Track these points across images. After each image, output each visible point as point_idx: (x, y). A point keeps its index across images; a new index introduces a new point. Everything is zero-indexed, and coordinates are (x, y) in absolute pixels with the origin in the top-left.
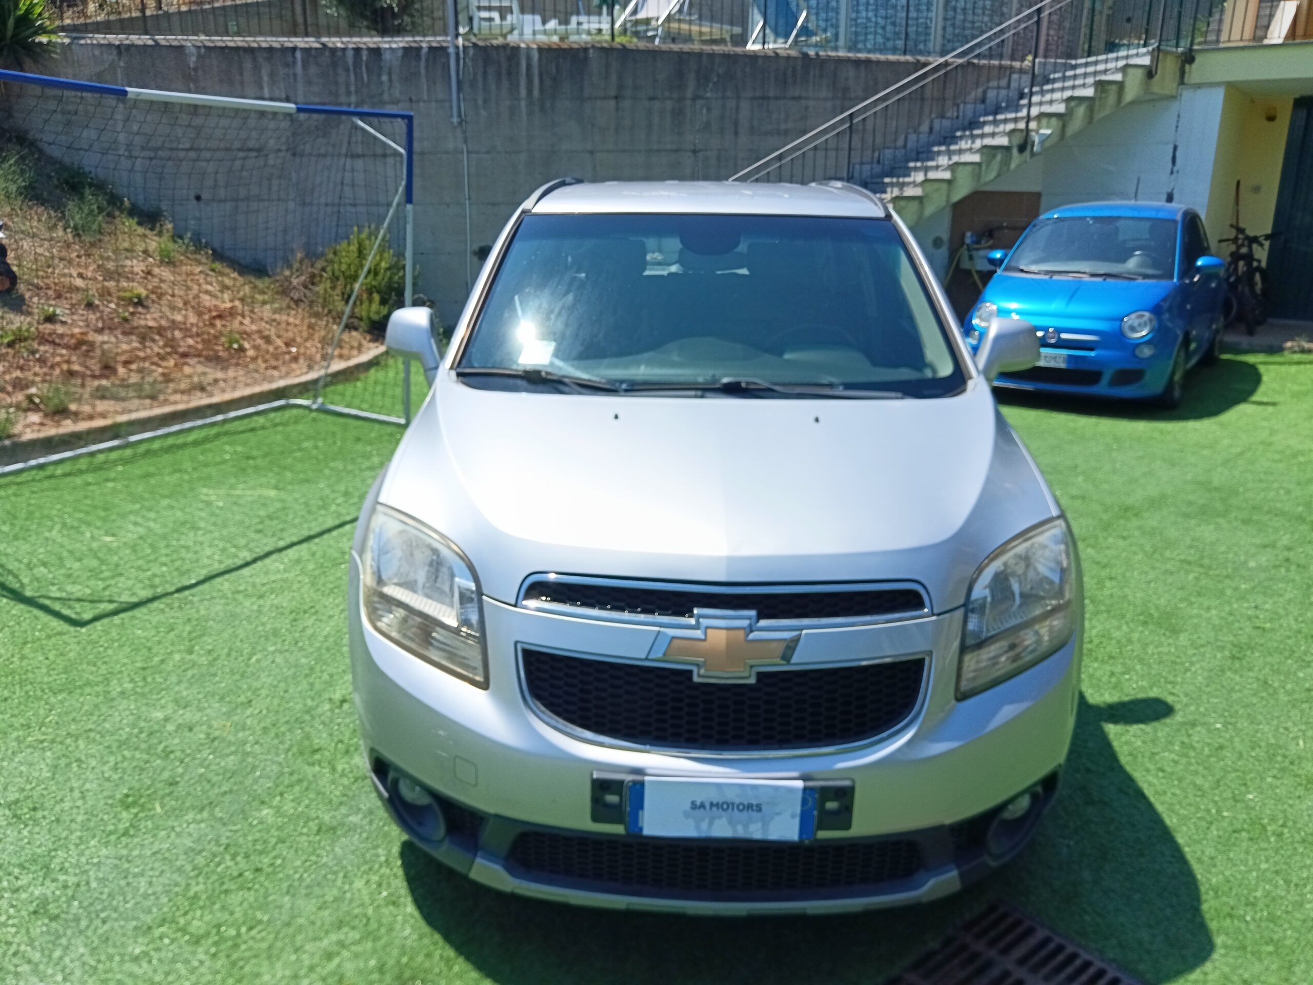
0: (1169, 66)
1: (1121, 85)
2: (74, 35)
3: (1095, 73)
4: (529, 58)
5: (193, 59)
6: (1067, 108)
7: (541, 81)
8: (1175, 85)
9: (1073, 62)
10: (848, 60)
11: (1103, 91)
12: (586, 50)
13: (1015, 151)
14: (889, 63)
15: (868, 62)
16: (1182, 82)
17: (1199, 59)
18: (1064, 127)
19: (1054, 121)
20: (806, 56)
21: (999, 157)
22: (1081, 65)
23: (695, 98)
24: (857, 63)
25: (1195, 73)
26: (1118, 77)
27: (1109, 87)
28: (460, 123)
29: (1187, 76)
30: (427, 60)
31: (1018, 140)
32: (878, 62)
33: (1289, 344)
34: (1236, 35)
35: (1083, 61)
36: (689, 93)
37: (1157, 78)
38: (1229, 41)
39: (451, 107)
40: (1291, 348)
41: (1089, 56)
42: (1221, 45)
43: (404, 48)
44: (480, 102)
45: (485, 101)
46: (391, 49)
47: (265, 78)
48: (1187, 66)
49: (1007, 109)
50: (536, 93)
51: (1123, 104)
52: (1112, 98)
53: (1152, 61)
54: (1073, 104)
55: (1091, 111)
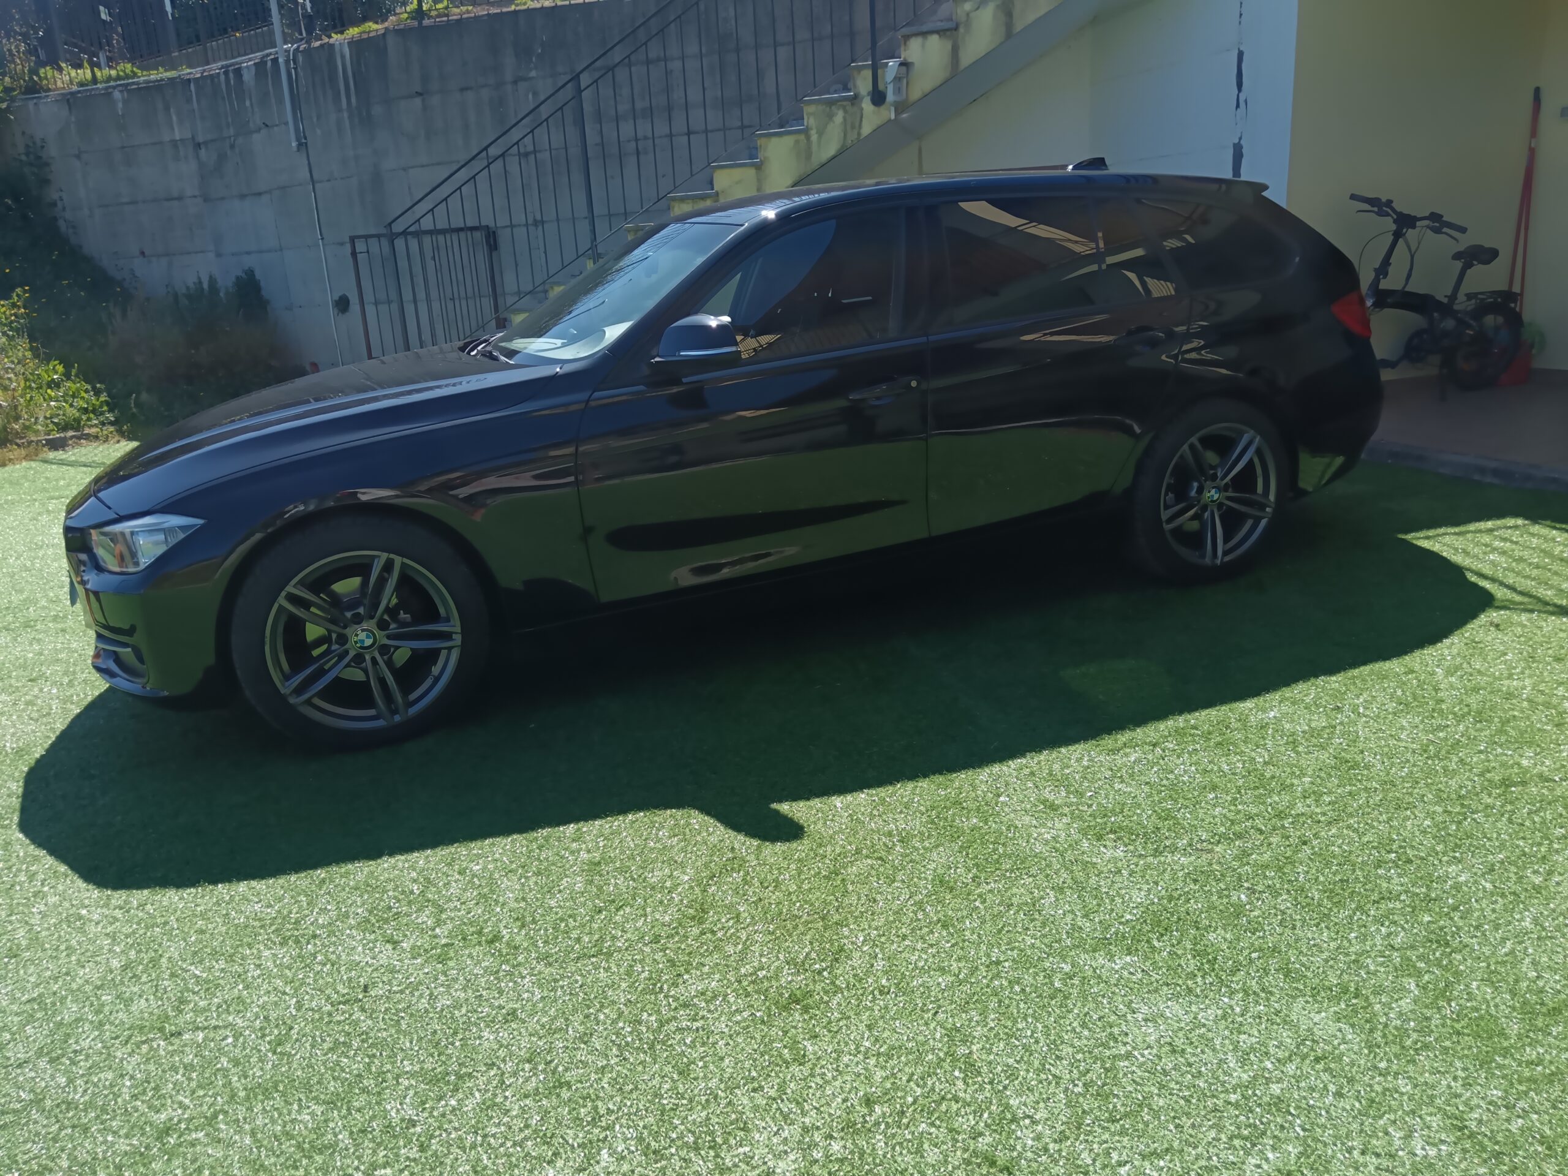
4: (342, 56)
5: (120, 105)
6: (957, 15)
7: (355, 84)
19: (934, 41)
23: (515, 82)
28: (300, 147)
30: (272, 76)
31: (867, 83)
36: (509, 76)
39: (290, 129)
44: (315, 119)
47: (174, 118)
54: (968, 5)
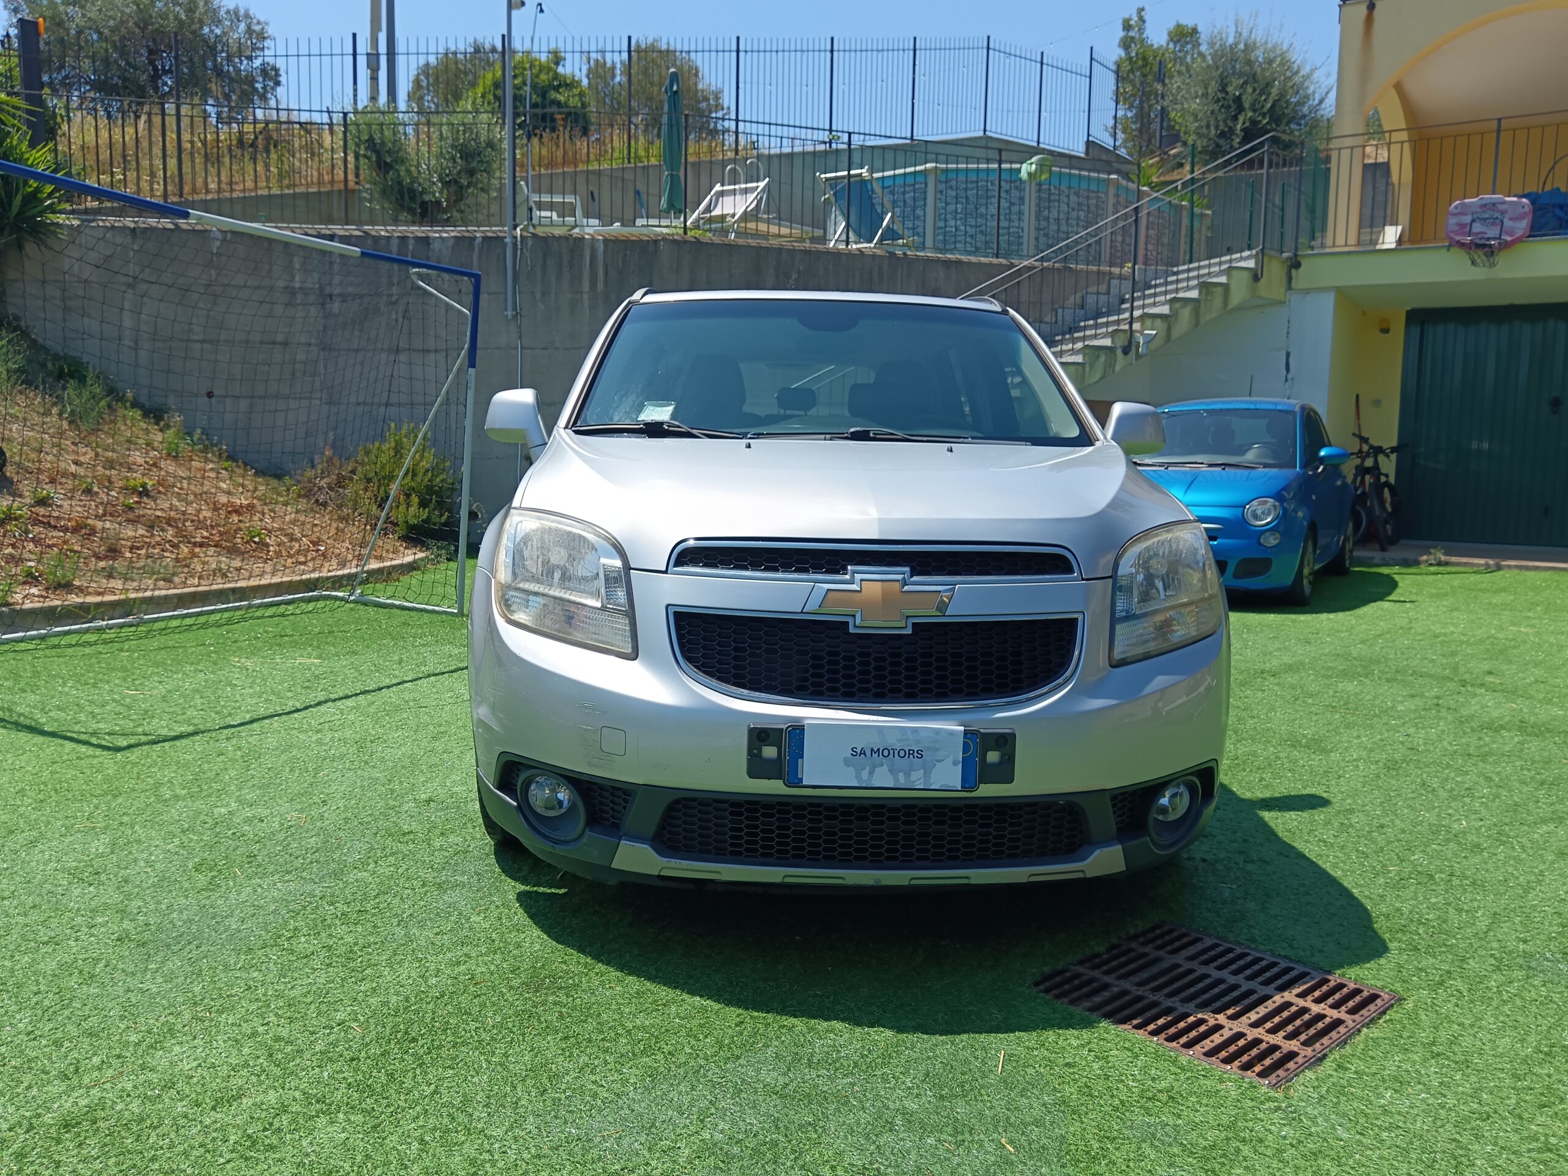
0: (1275, 270)
1: (1226, 287)
2: (84, 217)
3: (1198, 277)
4: (593, 250)
5: (217, 244)
6: (1171, 309)
7: (606, 273)
8: (1283, 290)
9: (1175, 269)
10: (938, 261)
11: (1207, 294)
12: (656, 242)
13: (1119, 352)
14: (980, 264)
15: (959, 262)
16: (1289, 287)
17: (1305, 263)
18: (1169, 329)
19: (1158, 321)
20: (892, 255)
21: (1102, 359)
22: (1183, 271)
24: (948, 263)
25: (1301, 278)
26: (1223, 279)
27: (1214, 290)
28: (515, 317)
29: (1293, 281)
30: (481, 250)
31: (1121, 341)
32: (969, 263)
33: (1425, 558)
34: (1340, 240)
35: (1185, 267)
37: (1263, 281)
38: (1334, 246)
39: (506, 301)
40: (1427, 561)
41: (1191, 262)
42: (1328, 250)
43: (455, 237)
44: (538, 295)
45: (543, 294)
46: (441, 237)
47: (297, 266)
48: (1294, 272)
49: (1108, 314)
50: (600, 286)
51: (1229, 308)
52: (1218, 301)
53: (1256, 264)
54: (1177, 305)
55: (1196, 312)
